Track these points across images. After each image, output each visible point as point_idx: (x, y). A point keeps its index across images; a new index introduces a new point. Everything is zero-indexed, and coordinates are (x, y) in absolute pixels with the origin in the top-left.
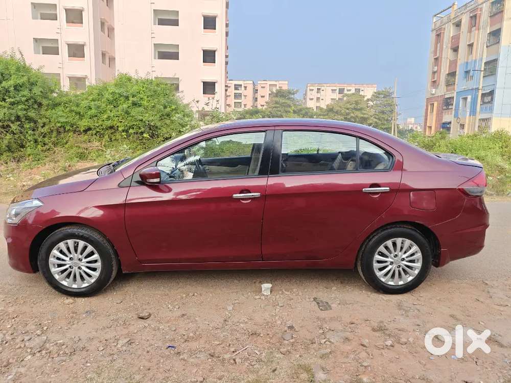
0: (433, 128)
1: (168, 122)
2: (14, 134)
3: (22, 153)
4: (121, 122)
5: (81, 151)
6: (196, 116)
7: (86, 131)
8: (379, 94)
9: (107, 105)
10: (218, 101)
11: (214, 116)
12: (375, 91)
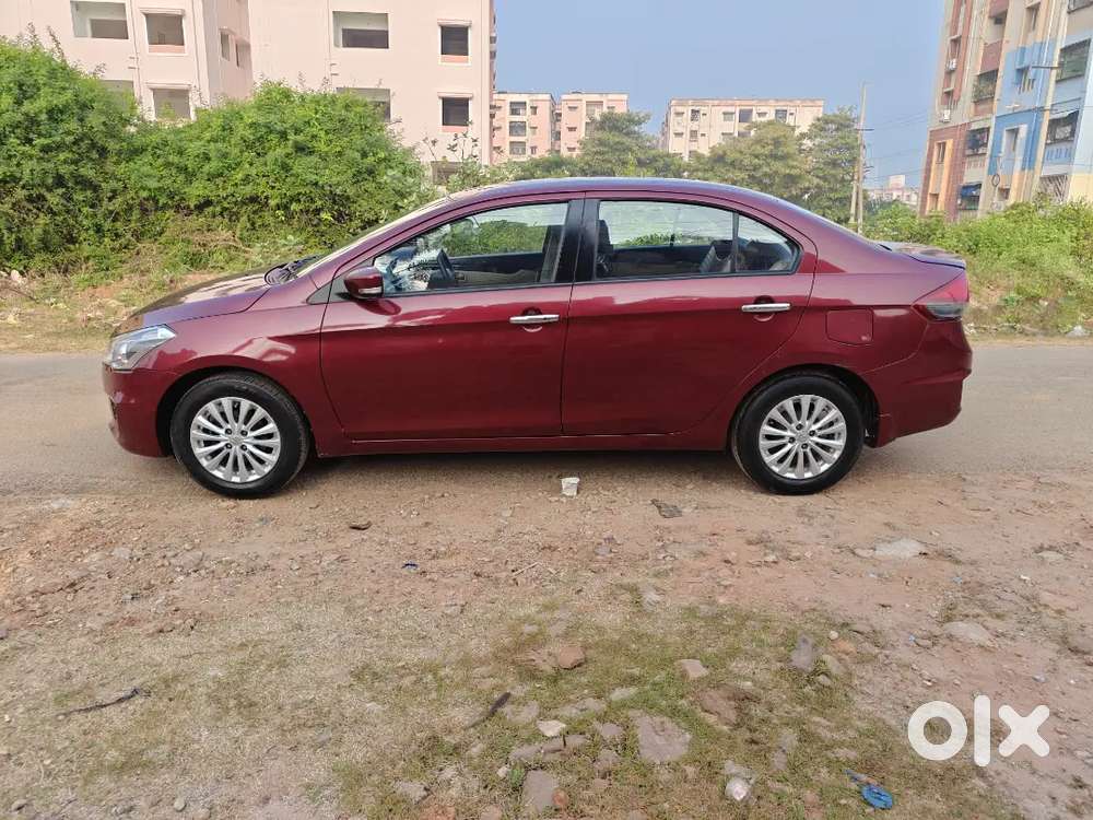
0: (942, 198)
1: (370, 186)
2: (54, 214)
3: (74, 254)
4: (273, 188)
5: (192, 249)
6: (429, 173)
7: (200, 208)
8: (827, 122)
9: (242, 152)
10: (475, 141)
11: (469, 175)
12: (820, 116)
